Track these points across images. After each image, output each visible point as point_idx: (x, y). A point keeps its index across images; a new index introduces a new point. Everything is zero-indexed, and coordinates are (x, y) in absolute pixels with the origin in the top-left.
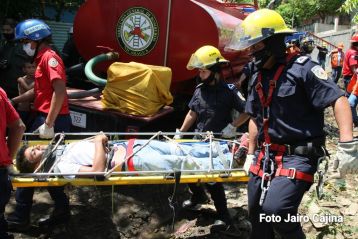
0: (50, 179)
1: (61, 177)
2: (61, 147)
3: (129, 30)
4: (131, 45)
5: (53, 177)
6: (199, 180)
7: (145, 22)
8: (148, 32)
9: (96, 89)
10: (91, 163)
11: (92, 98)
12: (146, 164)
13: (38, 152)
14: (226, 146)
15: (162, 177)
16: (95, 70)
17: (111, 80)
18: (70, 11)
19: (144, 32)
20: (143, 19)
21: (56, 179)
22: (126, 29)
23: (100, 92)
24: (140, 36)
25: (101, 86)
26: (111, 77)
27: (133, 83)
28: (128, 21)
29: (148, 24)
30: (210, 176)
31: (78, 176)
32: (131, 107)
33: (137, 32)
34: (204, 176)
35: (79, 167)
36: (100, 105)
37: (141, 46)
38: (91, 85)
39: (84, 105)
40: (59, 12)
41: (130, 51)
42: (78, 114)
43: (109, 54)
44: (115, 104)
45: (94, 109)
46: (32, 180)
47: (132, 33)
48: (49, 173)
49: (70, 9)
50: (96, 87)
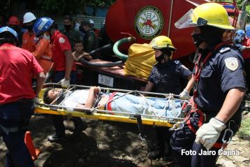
0: (58, 110)
1: (65, 109)
2: (70, 92)
3: (143, 22)
4: (144, 32)
5: (61, 108)
6: (154, 123)
7: (154, 17)
8: (157, 23)
9: (121, 61)
10: (85, 103)
11: (117, 67)
12: (120, 108)
13: (56, 93)
14: (179, 104)
15: (128, 117)
16: (120, 49)
17: (131, 55)
18: (102, 9)
19: (154, 23)
20: (153, 14)
21: (62, 110)
22: (141, 21)
23: (123, 64)
24: (151, 26)
25: (124, 60)
26: (131, 53)
27: (146, 58)
28: (143, 16)
29: (156, 18)
30: (162, 121)
31: (75, 110)
32: (143, 74)
33: (148, 23)
34: (157, 120)
35: (76, 104)
36: (123, 72)
37: (151, 33)
38: (116, 58)
39: (112, 72)
40: (95, 10)
41: (143, 36)
42: (108, 78)
43: (129, 38)
44: (133, 72)
45: (119, 75)
46: (49, 109)
47: (145, 24)
48: (59, 106)
49: (102, 8)
50: (120, 60)
